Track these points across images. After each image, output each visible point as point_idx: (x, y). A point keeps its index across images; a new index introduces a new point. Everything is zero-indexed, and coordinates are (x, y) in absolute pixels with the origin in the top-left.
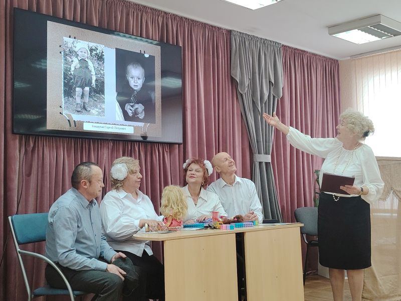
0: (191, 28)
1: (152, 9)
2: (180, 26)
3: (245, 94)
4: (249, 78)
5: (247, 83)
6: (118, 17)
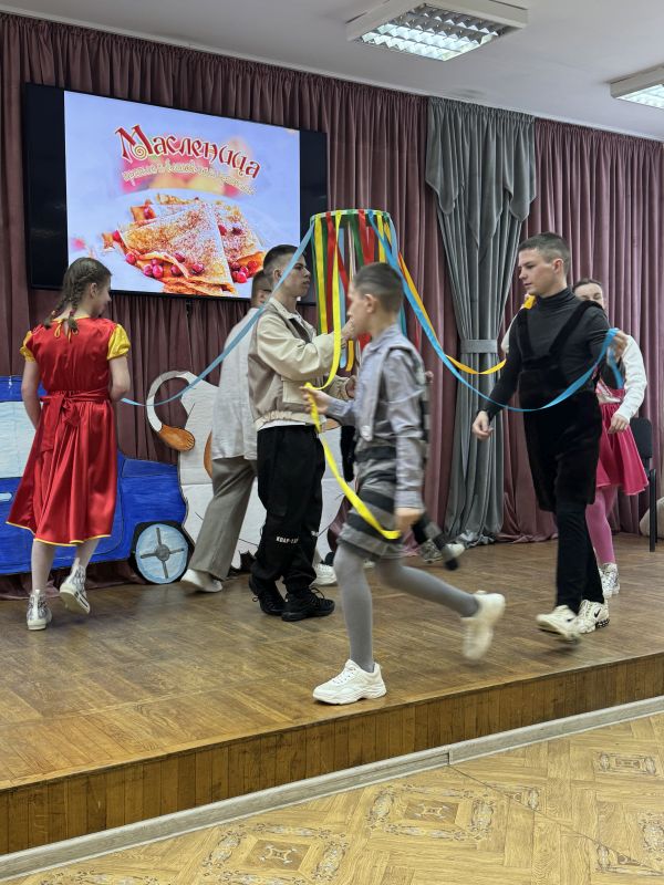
0: (348, 99)
1: (271, 68)
2: (326, 95)
3: (450, 216)
4: (460, 185)
5: (455, 194)
6: (209, 86)
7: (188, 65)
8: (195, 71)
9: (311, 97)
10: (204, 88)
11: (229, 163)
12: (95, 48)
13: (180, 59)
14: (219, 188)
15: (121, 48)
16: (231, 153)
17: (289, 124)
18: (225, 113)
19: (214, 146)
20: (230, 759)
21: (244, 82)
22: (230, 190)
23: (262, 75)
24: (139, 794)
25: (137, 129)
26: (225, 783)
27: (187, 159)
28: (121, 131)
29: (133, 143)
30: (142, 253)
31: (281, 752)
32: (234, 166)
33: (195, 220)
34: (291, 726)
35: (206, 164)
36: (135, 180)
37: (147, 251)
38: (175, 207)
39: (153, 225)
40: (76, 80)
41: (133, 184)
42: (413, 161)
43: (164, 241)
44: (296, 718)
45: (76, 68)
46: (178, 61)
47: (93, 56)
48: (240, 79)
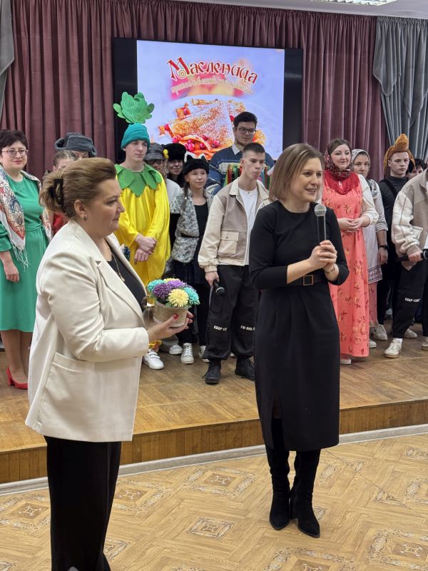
0: (319, 23)
1: (267, 9)
2: (304, 23)
3: (390, 97)
4: (398, 75)
5: (393, 82)
6: (227, 26)
7: (213, 14)
8: (217, 18)
9: (294, 25)
10: (223, 27)
11: (237, 75)
12: (156, 9)
13: (208, 10)
14: (231, 92)
15: (172, 8)
16: (239, 68)
17: (278, 46)
18: (236, 44)
19: (228, 65)
20: (202, 435)
21: (249, 20)
22: (238, 93)
23: (261, 15)
24: (157, 447)
25: (180, 60)
26: (199, 446)
27: (210, 75)
28: (171, 62)
29: (177, 68)
30: (182, 136)
31: (229, 433)
32: (241, 77)
33: (215, 113)
34: (234, 421)
35: (223, 77)
36: (179, 92)
37: (185, 135)
38: (202, 106)
39: (189, 119)
40: (144, 32)
41: (178, 94)
42: (364, 61)
43: (195, 128)
45: (144, 24)
46: (206, 12)
47: (155, 15)
48: (247, 19)
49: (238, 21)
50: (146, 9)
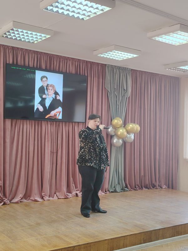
0: (91, 66)
6: (55, 63)
7: (49, 58)
8: (51, 60)
9: (82, 66)
12: (25, 53)
13: (48, 56)
15: (32, 53)
21: (65, 62)
23: (69, 60)
34: (76, 245)
44: (77, 243)
45: (19, 59)
46: (47, 57)
47: (24, 55)
48: (64, 61)
49: (60, 62)
50: (20, 53)
